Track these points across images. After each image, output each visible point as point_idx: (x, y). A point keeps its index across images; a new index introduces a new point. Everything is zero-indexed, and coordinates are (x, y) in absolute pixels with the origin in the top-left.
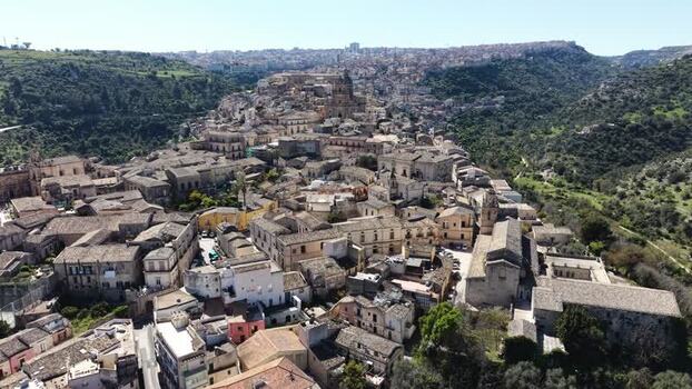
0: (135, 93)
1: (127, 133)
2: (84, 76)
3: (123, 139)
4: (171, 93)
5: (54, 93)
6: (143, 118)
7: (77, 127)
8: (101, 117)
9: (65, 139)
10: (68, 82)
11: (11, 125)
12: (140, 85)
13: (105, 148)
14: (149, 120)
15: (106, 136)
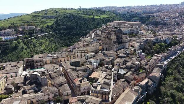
0: (86, 23)
1: (78, 36)
2: (75, 18)
3: (76, 38)
4: (96, 23)
5: (65, 23)
6: (84, 31)
7: (66, 33)
8: (74, 30)
9: (62, 37)
10: (70, 20)
11: (50, 32)
12: (88, 21)
13: (71, 40)
14: (85, 32)
15: (72, 37)
